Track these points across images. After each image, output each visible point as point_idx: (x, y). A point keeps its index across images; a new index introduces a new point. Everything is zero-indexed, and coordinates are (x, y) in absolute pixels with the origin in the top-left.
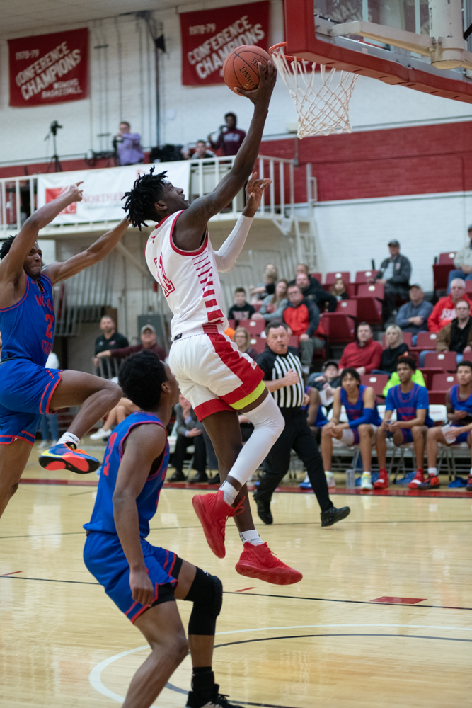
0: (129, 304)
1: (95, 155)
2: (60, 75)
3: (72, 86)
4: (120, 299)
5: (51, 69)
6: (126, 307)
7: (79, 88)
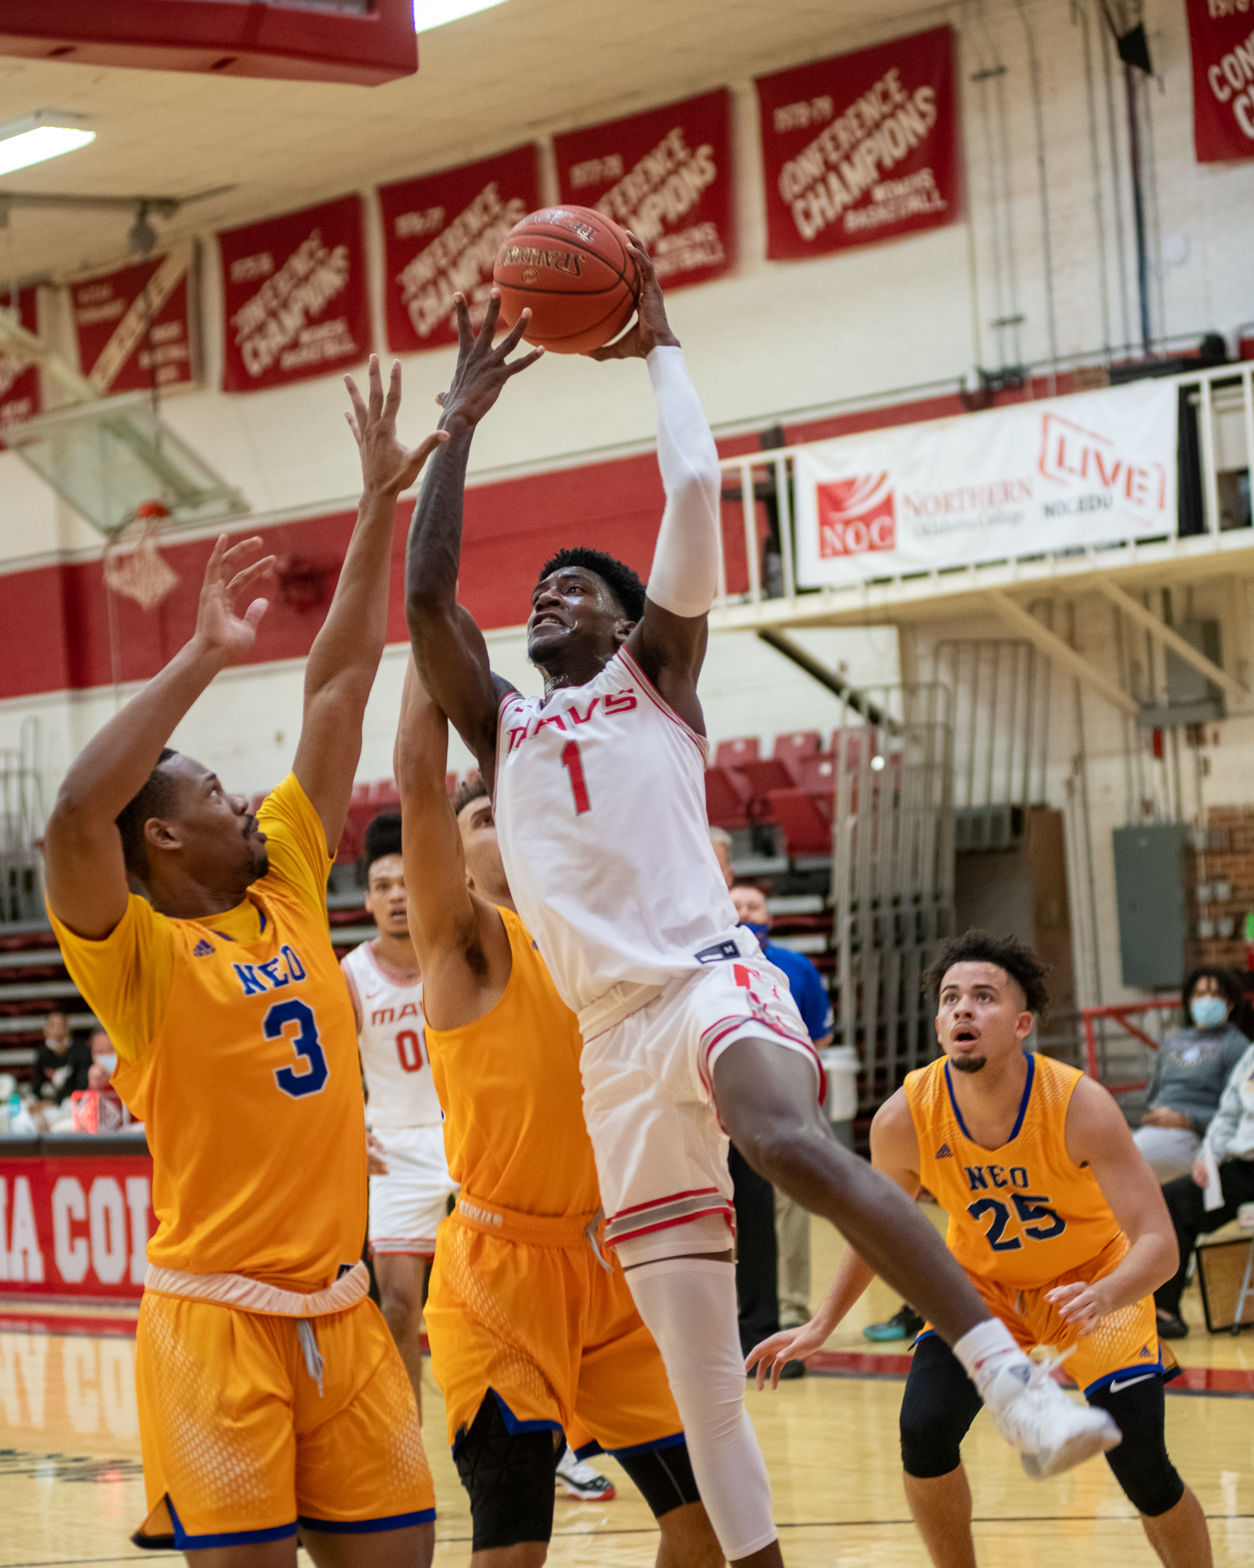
0: (1094, 796)
1: (986, 377)
2: (888, 162)
3: (918, 192)
4: (1070, 785)
5: (863, 148)
6: (1085, 806)
7: (936, 195)
